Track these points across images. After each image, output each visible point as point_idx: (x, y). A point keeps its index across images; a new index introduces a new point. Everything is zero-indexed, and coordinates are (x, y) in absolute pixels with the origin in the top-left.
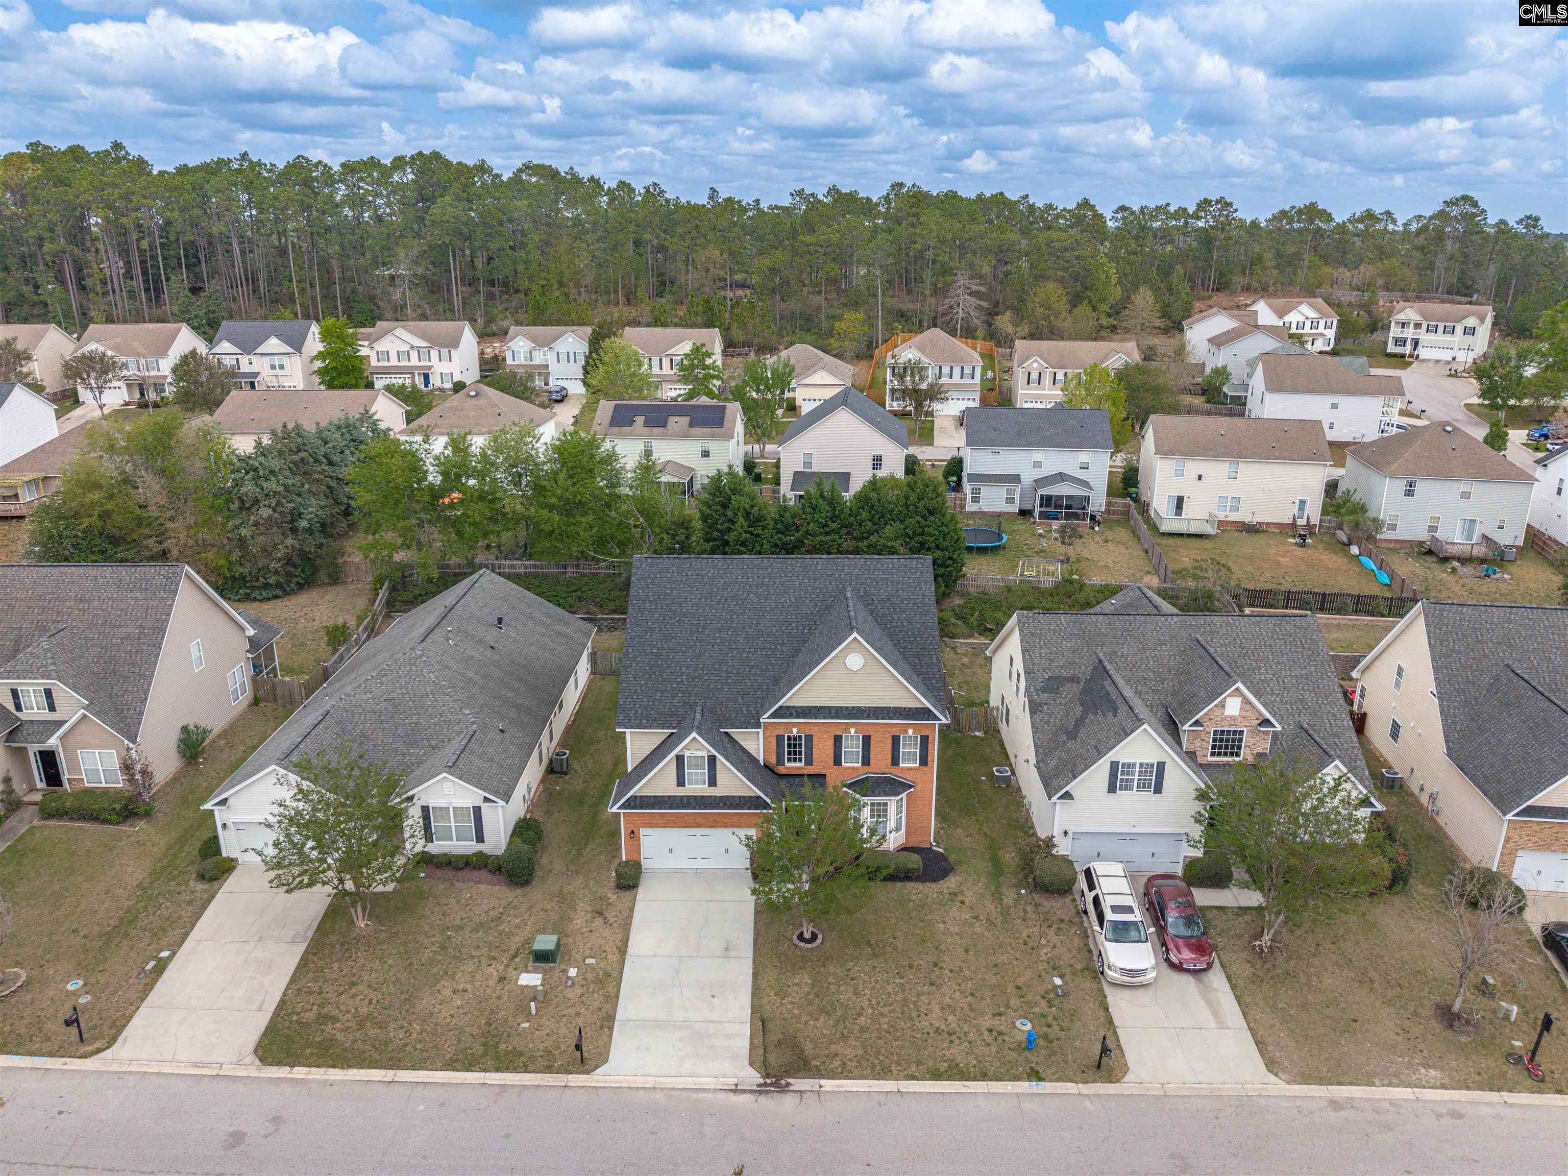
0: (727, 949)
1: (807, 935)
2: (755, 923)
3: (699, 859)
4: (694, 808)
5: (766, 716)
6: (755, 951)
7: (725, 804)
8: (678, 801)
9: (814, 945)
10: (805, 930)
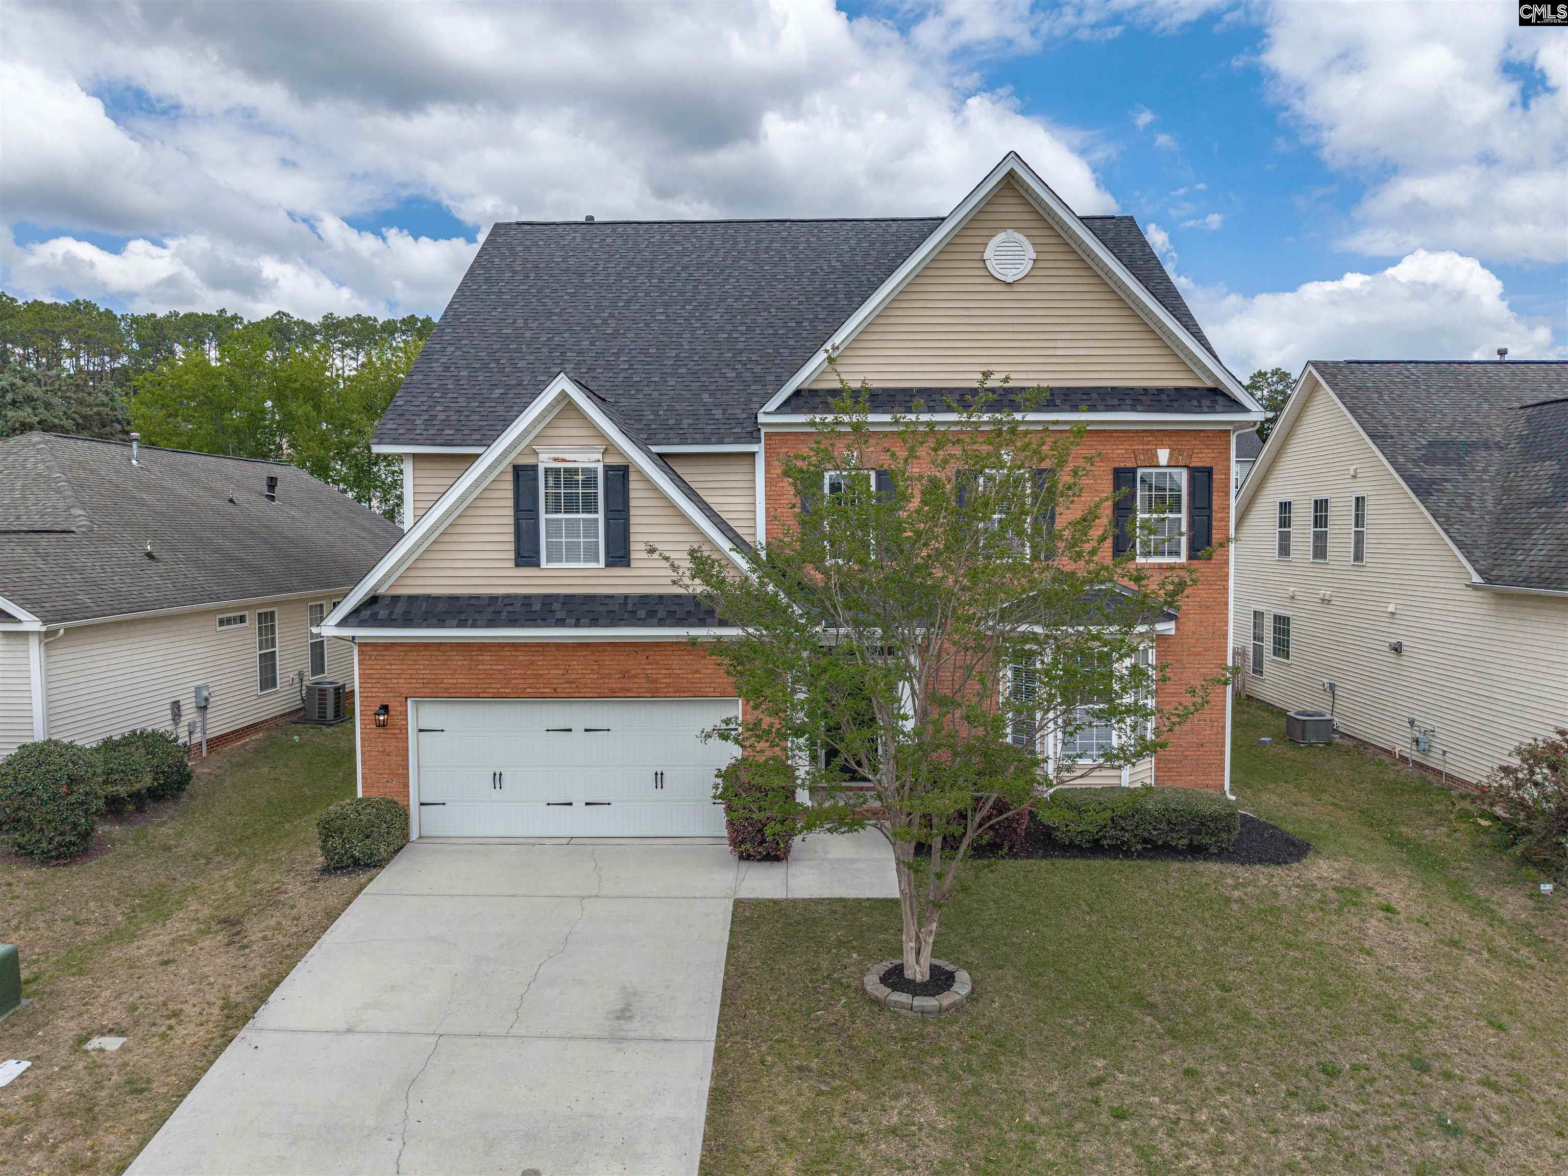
0: (624, 1014)
1: (918, 971)
2: (731, 947)
3: (579, 806)
4: (561, 623)
5: (772, 405)
6: (723, 1019)
7: (652, 614)
8: (517, 607)
9: (947, 999)
10: (909, 958)
